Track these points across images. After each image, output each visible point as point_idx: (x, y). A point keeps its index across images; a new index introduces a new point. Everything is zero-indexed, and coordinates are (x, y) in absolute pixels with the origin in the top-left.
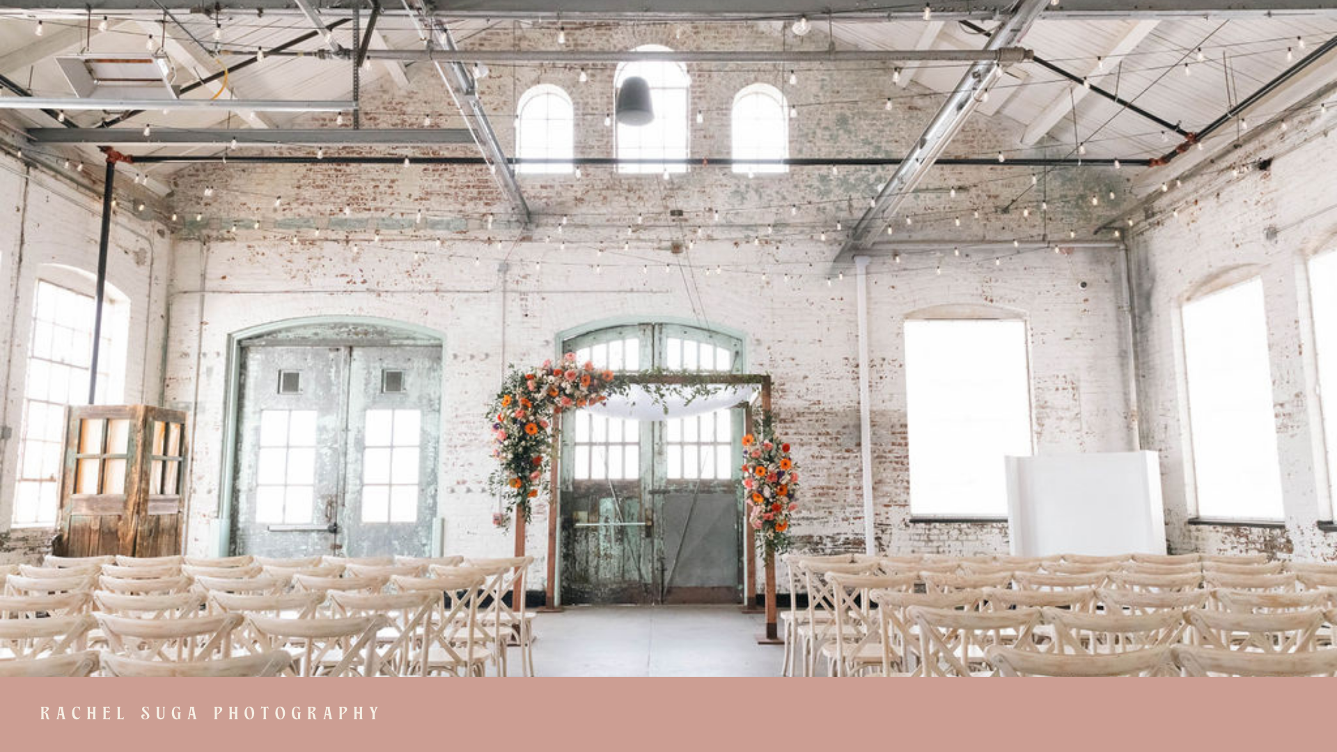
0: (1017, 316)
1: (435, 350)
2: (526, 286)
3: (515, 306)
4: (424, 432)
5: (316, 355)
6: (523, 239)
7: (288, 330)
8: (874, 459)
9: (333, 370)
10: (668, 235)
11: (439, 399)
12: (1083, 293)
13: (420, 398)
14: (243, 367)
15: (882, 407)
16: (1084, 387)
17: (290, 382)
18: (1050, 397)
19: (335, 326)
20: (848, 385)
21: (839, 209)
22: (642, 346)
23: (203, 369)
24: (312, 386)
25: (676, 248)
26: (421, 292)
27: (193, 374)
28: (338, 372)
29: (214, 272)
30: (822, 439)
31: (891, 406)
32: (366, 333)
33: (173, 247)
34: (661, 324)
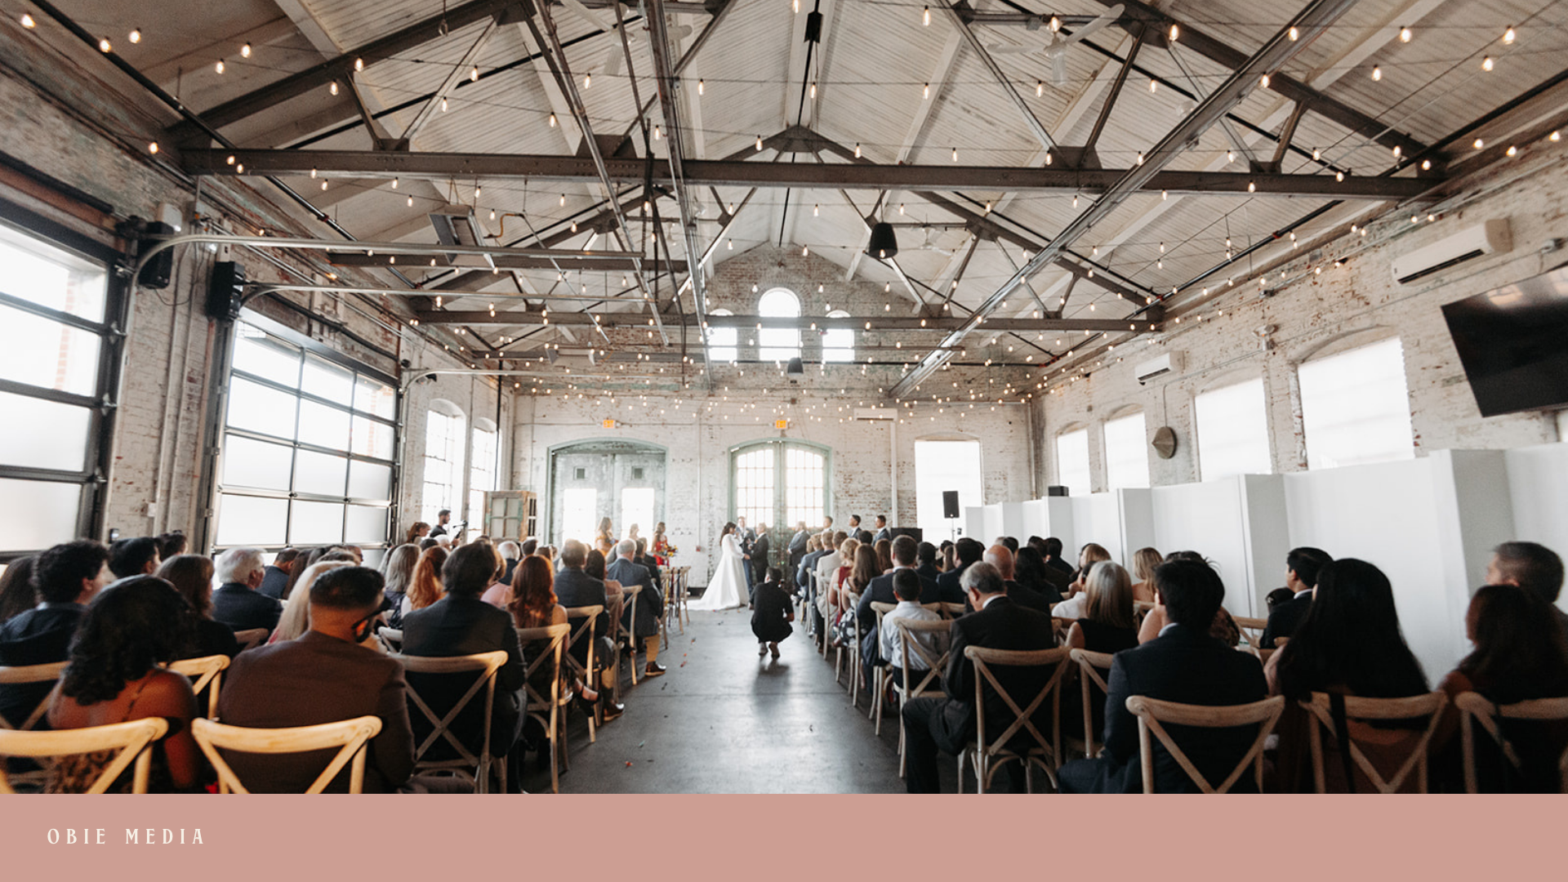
0: (977, 439)
1: (662, 456)
2: (713, 421)
3: (706, 432)
4: (656, 502)
5: (594, 459)
6: (710, 396)
7: (579, 445)
8: (899, 516)
9: (604, 467)
10: (789, 394)
11: (664, 483)
12: (1010, 427)
13: (653, 483)
14: (554, 465)
15: (903, 488)
16: (1010, 478)
17: (581, 473)
18: (992, 483)
19: (605, 443)
20: (885, 475)
21: (881, 380)
22: (775, 454)
23: (534, 467)
24: (593, 476)
25: (793, 401)
26: (654, 424)
27: (528, 470)
28: (607, 468)
29: (539, 412)
30: (871, 505)
31: (907, 488)
32: (622, 446)
33: (515, 401)
34: (784, 442)
